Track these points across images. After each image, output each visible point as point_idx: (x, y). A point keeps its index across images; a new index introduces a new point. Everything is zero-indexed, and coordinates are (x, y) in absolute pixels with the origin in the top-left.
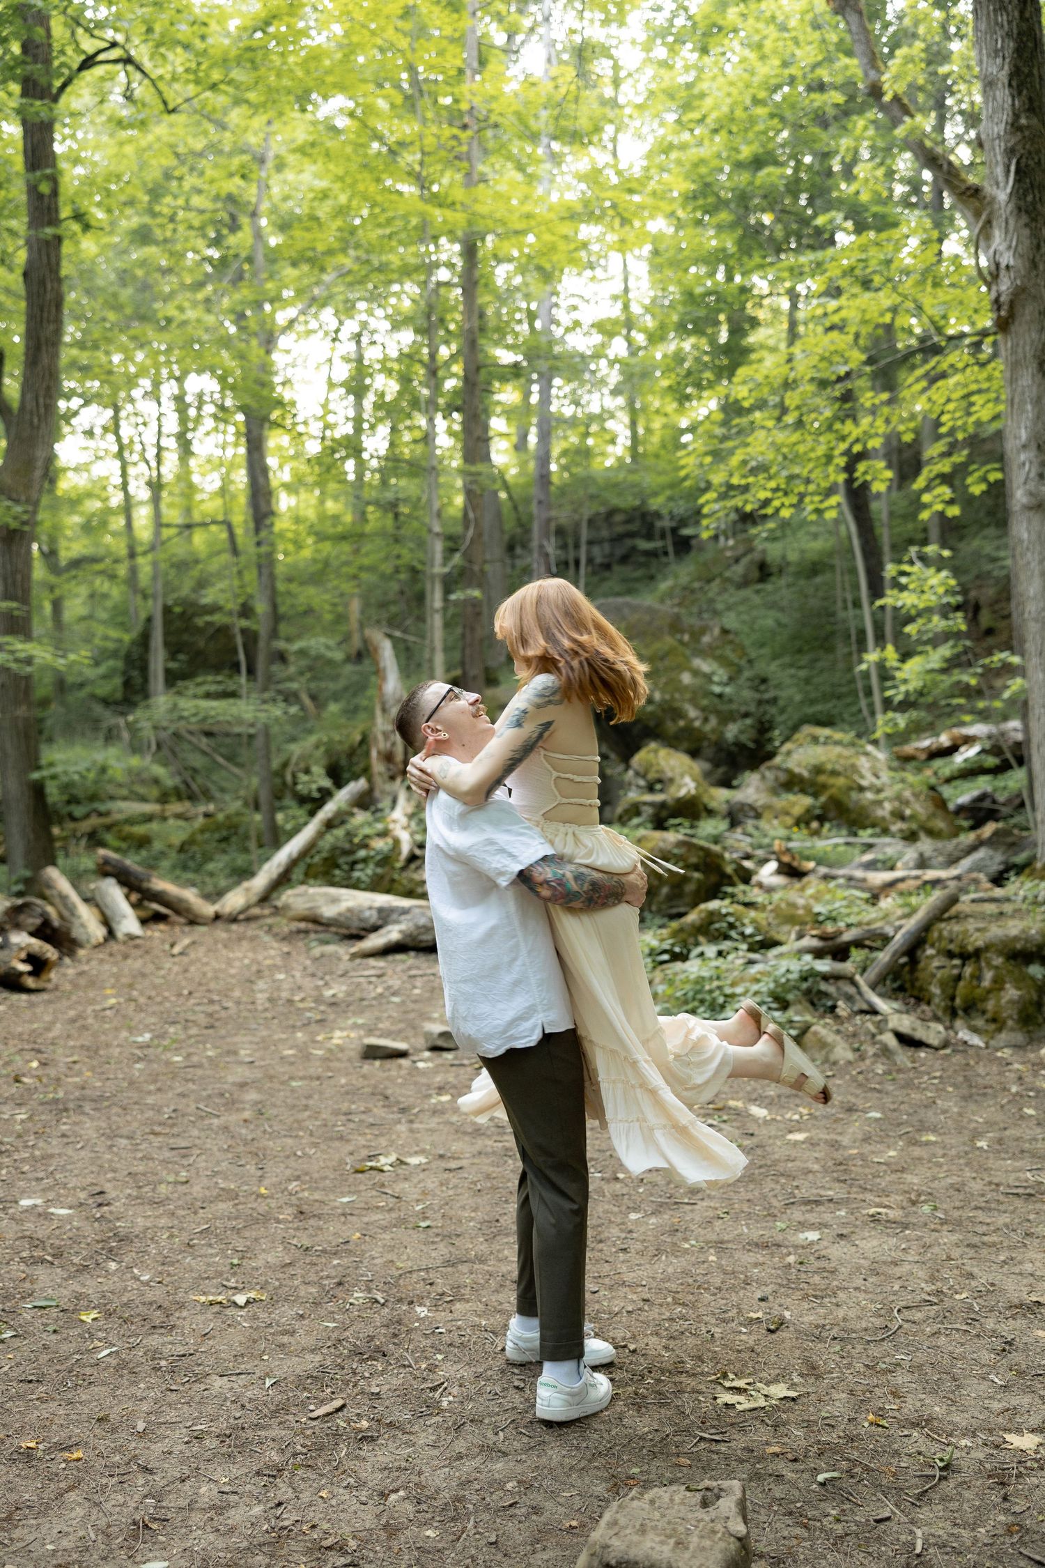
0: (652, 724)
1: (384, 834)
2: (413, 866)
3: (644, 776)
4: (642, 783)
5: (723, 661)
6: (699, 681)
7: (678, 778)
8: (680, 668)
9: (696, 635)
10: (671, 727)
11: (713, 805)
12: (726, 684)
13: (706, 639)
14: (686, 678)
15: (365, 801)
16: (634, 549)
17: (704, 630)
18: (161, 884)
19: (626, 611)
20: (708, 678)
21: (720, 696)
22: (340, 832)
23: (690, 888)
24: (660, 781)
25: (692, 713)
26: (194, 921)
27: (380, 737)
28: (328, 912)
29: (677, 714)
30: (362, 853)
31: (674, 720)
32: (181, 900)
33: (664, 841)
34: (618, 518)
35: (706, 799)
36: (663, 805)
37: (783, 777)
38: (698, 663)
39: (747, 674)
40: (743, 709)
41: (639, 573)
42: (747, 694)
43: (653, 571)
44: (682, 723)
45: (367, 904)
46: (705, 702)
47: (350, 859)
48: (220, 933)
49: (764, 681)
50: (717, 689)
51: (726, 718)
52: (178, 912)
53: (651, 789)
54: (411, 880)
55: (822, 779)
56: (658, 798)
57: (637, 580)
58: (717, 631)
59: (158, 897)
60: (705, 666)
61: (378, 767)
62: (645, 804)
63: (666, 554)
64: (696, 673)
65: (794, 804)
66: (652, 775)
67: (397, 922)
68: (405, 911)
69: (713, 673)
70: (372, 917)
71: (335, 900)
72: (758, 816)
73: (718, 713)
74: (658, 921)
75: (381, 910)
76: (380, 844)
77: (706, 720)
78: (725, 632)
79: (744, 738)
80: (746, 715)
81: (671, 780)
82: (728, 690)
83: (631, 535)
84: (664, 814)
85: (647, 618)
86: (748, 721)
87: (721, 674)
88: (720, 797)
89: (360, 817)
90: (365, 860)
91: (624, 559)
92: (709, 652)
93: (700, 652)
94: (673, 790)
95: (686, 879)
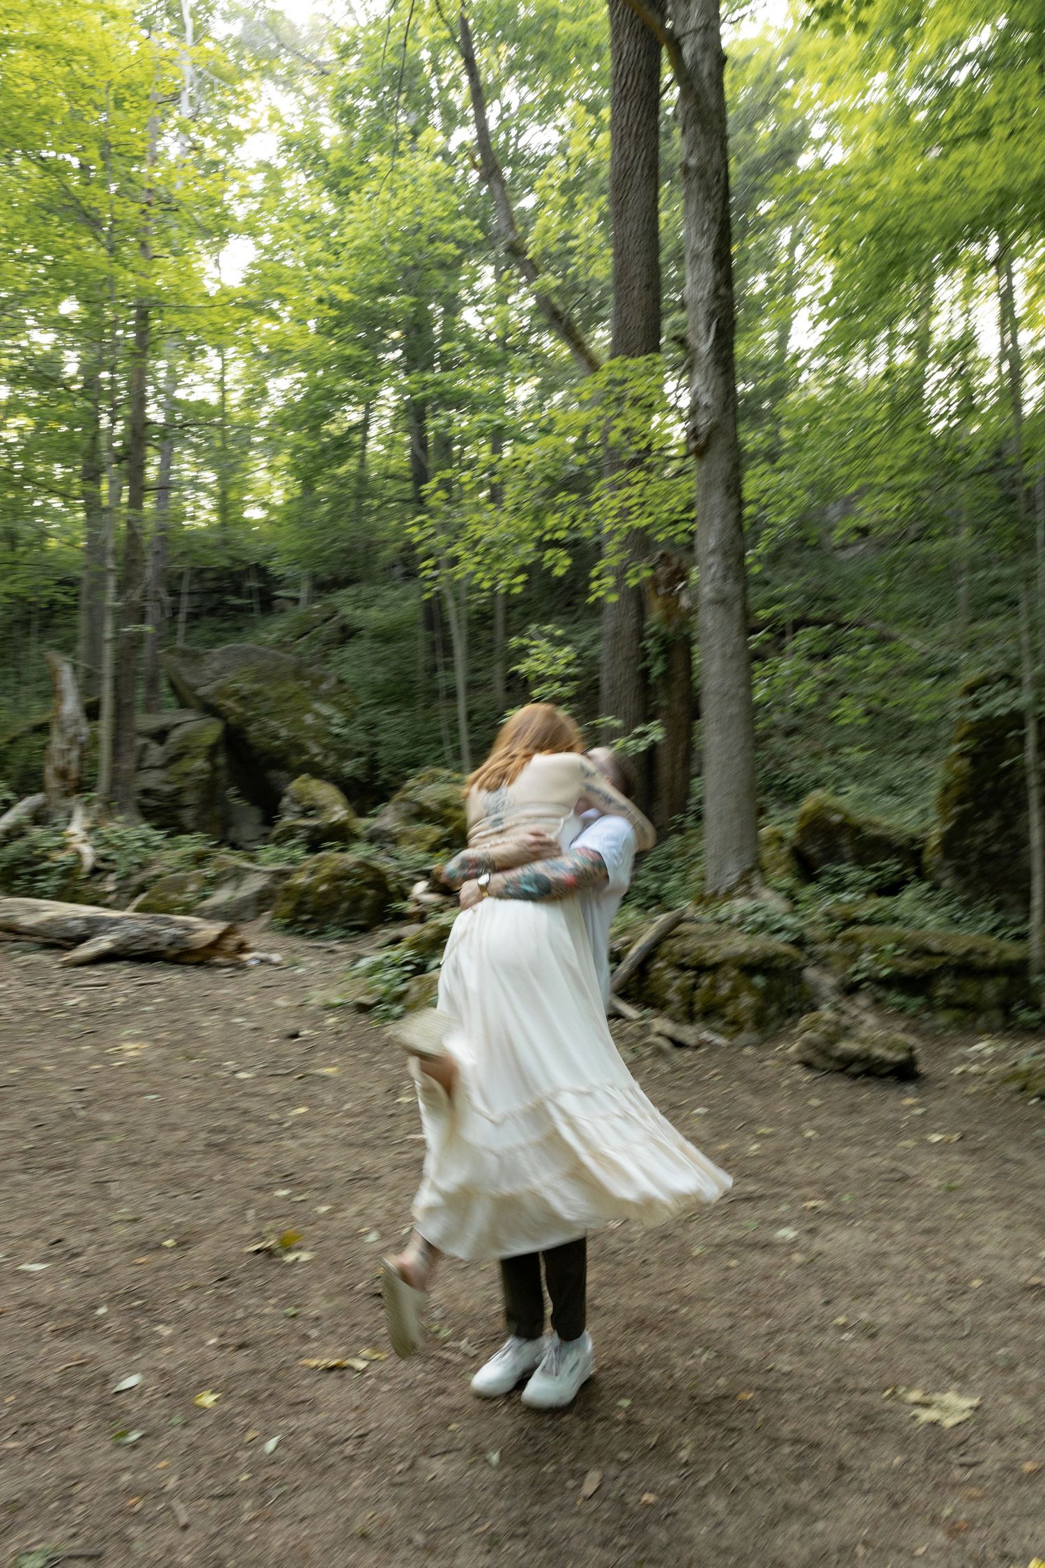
0: (278, 757)
1: (62, 847)
2: (98, 877)
3: (298, 803)
4: (297, 809)
5: (338, 705)
6: (319, 722)
7: (330, 806)
8: (303, 710)
9: (316, 681)
10: (296, 760)
11: (358, 830)
12: (343, 726)
13: (324, 687)
14: (309, 719)
15: (39, 817)
16: (222, 603)
17: (322, 679)
20: (329, 718)
21: (337, 735)
22: (20, 844)
23: (366, 903)
24: (312, 808)
25: (315, 750)
27: (56, 755)
28: (28, 921)
29: (301, 749)
30: (46, 865)
33: (344, 861)
34: (210, 575)
35: (351, 826)
36: (316, 829)
37: (415, 809)
38: (317, 706)
39: (360, 719)
40: (359, 749)
41: (227, 625)
42: (361, 736)
43: (240, 624)
44: (305, 758)
45: (72, 914)
46: (326, 741)
47: (30, 870)
49: (374, 726)
50: (337, 730)
51: (344, 755)
53: (304, 814)
54: (95, 892)
55: (449, 812)
56: (313, 823)
58: (333, 680)
60: (326, 710)
61: (52, 782)
62: (300, 827)
63: (252, 610)
64: (318, 715)
65: (428, 832)
66: (306, 803)
67: (108, 933)
68: (116, 922)
69: (332, 716)
70: (79, 928)
71: (35, 910)
72: (395, 842)
73: (336, 750)
75: (88, 920)
76: (61, 856)
77: (326, 757)
78: (341, 682)
79: (359, 772)
80: (360, 754)
81: (324, 807)
82: (344, 731)
83: (222, 591)
84: (318, 837)
85: (273, 664)
86: (363, 759)
87: (338, 718)
88: (362, 824)
89: (37, 832)
90: (46, 871)
91: (212, 612)
92: (326, 698)
93: (320, 698)
94: (325, 816)
95: (363, 897)
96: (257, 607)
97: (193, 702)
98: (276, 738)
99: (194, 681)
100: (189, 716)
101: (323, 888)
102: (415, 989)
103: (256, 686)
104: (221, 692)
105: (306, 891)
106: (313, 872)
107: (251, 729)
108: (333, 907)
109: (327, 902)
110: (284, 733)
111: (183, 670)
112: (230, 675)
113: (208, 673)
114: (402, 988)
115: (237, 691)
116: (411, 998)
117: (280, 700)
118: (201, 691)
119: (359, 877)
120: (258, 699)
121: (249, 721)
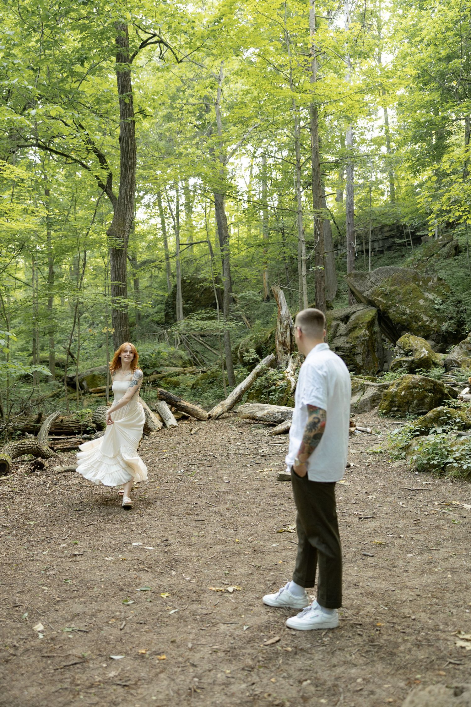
0: (406, 324)
1: (283, 379)
3: (403, 349)
4: (402, 352)
5: (438, 293)
6: (427, 303)
7: (419, 349)
8: (419, 298)
9: (426, 282)
10: (415, 325)
11: (437, 361)
12: (441, 304)
13: (430, 283)
14: (422, 302)
15: (274, 364)
16: (394, 243)
17: (429, 279)
18: (185, 403)
19: (392, 272)
20: (432, 301)
21: (438, 310)
22: (263, 378)
23: (427, 400)
24: (411, 351)
25: (425, 318)
26: (200, 419)
28: (259, 414)
29: (418, 319)
30: (274, 387)
31: (416, 322)
32: (194, 410)
33: (414, 378)
34: (386, 229)
36: (413, 362)
38: (426, 294)
39: (451, 299)
40: (450, 316)
41: (397, 254)
42: (452, 308)
43: (404, 253)
44: (420, 323)
45: (276, 411)
46: (432, 313)
47: (268, 390)
48: (211, 424)
49: (460, 302)
50: (437, 307)
51: (442, 320)
52: (193, 416)
53: (406, 355)
56: (410, 358)
57: (395, 257)
58: (436, 279)
59: (184, 409)
60: (432, 296)
61: (279, 348)
62: (404, 361)
63: (409, 244)
64: (426, 299)
66: (407, 348)
69: (435, 299)
70: (279, 417)
71: (262, 409)
72: (459, 366)
73: (437, 317)
74: (412, 416)
75: (283, 413)
76: (281, 383)
77: (432, 321)
78: (440, 279)
79: (451, 329)
80: (451, 318)
81: (416, 350)
82: (442, 307)
83: (392, 237)
84: (413, 366)
85: (402, 275)
86: (453, 321)
87: (438, 300)
88: (440, 357)
89: (272, 371)
90: (274, 391)
91: (389, 248)
92: (432, 290)
93: (428, 290)
94: (417, 355)
95: (426, 397)
96: (411, 242)
97: (363, 300)
98: (404, 314)
99: (362, 289)
100: (360, 307)
101: (403, 393)
103: (393, 288)
104: (374, 293)
105: (395, 395)
106: (398, 385)
107: (391, 311)
108: (409, 403)
109: (405, 400)
110: (408, 311)
111: (356, 284)
112: (380, 284)
113: (369, 284)
115: (382, 292)
117: (404, 294)
118: (365, 294)
119: (423, 386)
120: (394, 295)
121: (389, 307)
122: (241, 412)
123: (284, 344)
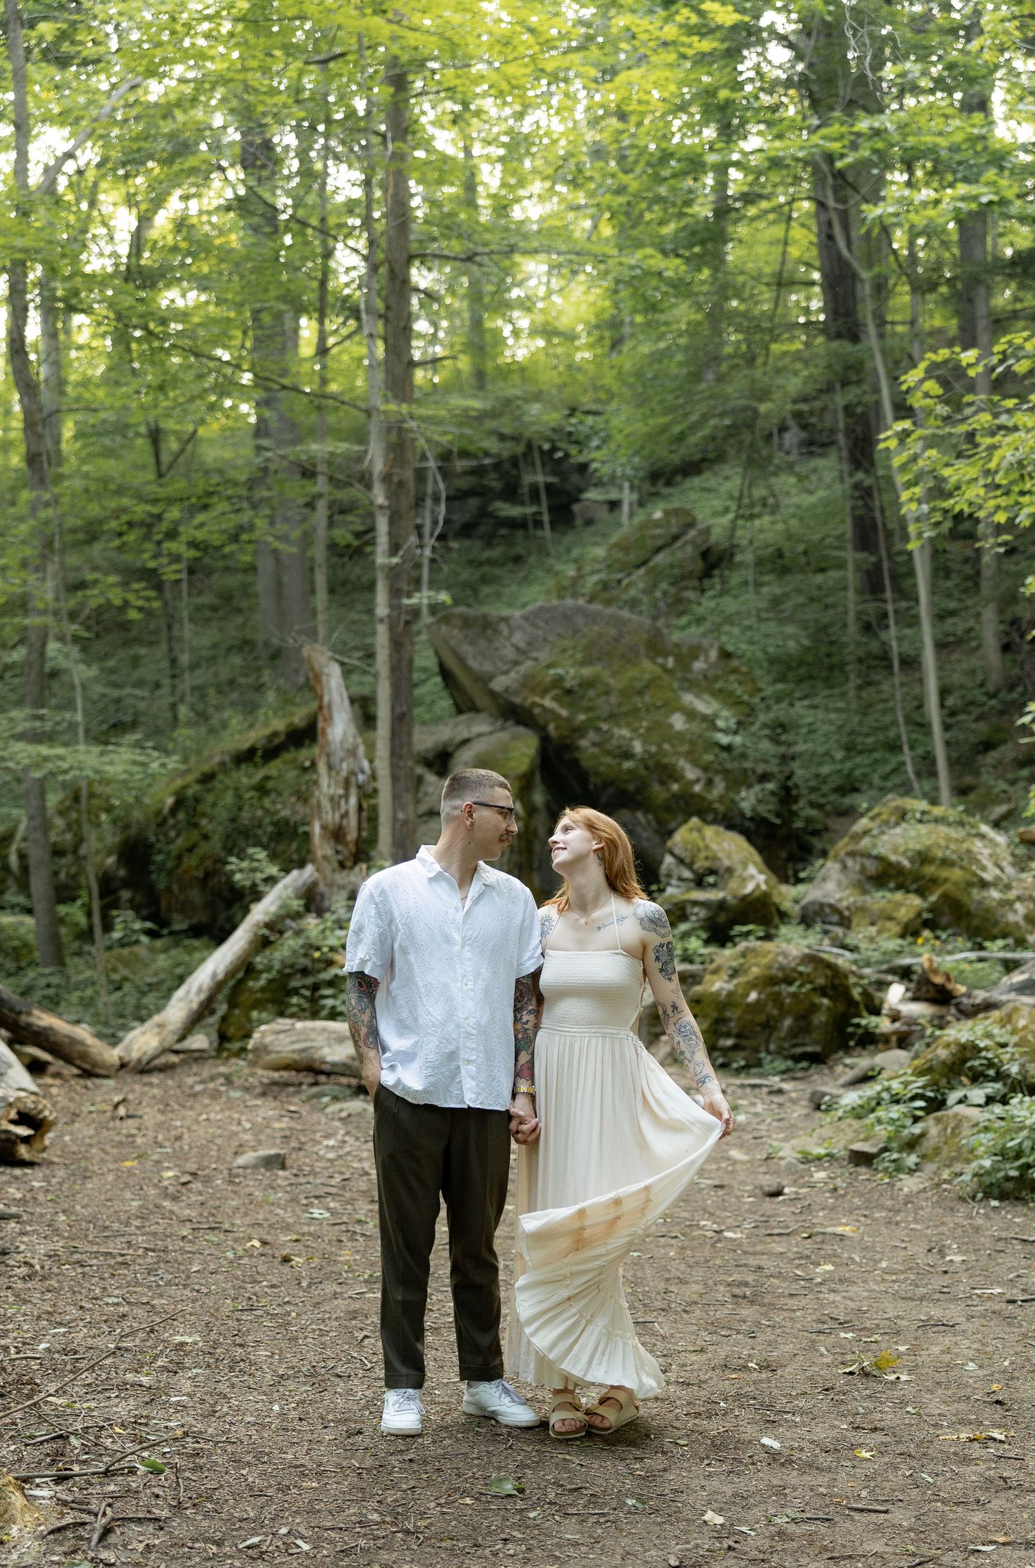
0: (631, 787)
3: (690, 867)
4: (687, 874)
5: (724, 696)
6: (695, 727)
7: (739, 868)
8: (672, 706)
9: (686, 656)
10: (660, 793)
11: (786, 905)
12: (736, 733)
13: (699, 665)
14: (678, 722)
15: (312, 900)
16: (486, 515)
17: (695, 651)
18: (44, 1019)
19: (579, 621)
20: (710, 721)
21: (728, 748)
22: (291, 942)
23: (819, 1019)
24: (712, 872)
25: (691, 773)
26: (90, 1071)
27: (326, 804)
28: (334, 1055)
29: (668, 773)
30: (329, 973)
31: (662, 782)
32: (73, 1041)
33: (785, 955)
34: (462, 465)
35: (776, 899)
36: (721, 905)
37: (872, 867)
38: (688, 698)
39: (763, 717)
40: (761, 768)
41: (497, 552)
42: (766, 745)
43: (519, 550)
44: (675, 787)
46: (709, 757)
47: (309, 981)
48: (135, 1088)
49: (783, 726)
50: (724, 740)
51: (739, 780)
52: (69, 1060)
53: (699, 883)
55: (930, 870)
56: (713, 895)
58: (713, 654)
59: (42, 1038)
60: (705, 706)
61: (322, 847)
62: (695, 903)
64: (691, 714)
65: (899, 905)
66: (700, 864)
69: (716, 716)
72: (845, 922)
73: (725, 772)
74: (781, 1065)
77: (710, 783)
78: (726, 655)
79: (763, 810)
80: (764, 778)
81: (730, 870)
82: (738, 740)
83: (487, 493)
84: (722, 918)
85: (613, 632)
86: (770, 786)
87: (726, 719)
88: (787, 896)
89: (313, 924)
90: (334, 983)
91: (470, 530)
92: (704, 685)
93: (691, 685)
94: (733, 884)
95: (814, 1008)
96: (546, 518)
97: (482, 701)
98: (628, 755)
99: (487, 667)
100: (480, 725)
101: (753, 996)
102: (934, 1131)
103: (587, 672)
104: (528, 683)
105: (730, 1001)
106: (735, 973)
107: (584, 743)
108: (769, 1026)
109: (761, 1018)
110: (638, 747)
111: (466, 649)
112: (544, 655)
113: (509, 653)
114: (917, 1129)
115: (559, 680)
116: (928, 1145)
117: (625, 693)
118: (498, 684)
119: (807, 979)
120: (592, 693)
121: (580, 731)
122: (262, 1049)
123: (337, 835)
